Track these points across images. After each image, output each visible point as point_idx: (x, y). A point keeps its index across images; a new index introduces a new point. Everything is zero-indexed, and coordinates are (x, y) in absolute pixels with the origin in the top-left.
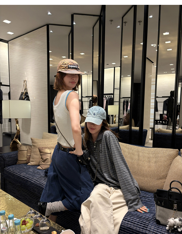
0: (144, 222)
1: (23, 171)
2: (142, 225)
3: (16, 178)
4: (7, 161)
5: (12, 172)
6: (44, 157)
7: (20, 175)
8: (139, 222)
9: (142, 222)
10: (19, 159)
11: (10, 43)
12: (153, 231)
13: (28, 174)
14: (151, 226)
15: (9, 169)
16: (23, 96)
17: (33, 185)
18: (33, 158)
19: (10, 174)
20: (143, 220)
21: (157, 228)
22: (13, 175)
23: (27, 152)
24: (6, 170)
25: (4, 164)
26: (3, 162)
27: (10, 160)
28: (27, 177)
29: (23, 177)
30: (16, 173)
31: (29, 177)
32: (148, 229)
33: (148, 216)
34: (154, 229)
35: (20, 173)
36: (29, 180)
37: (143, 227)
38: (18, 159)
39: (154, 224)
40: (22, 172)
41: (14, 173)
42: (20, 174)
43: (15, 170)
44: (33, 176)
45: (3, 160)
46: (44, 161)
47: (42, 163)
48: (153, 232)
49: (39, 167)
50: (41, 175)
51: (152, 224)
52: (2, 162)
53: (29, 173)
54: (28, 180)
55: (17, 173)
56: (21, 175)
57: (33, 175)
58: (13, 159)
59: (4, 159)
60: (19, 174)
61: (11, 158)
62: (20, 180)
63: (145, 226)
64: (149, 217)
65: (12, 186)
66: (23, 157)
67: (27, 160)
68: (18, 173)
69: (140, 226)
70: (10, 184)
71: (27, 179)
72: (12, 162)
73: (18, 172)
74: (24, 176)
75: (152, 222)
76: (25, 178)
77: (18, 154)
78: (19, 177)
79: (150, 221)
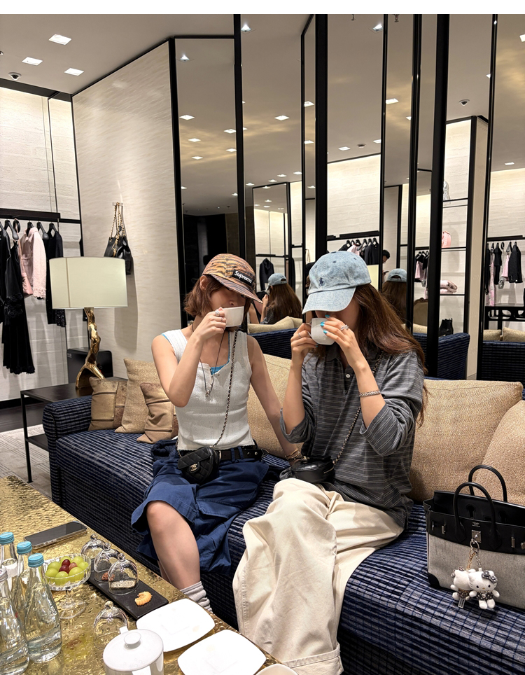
0: (395, 581)
1: (100, 446)
2: (388, 587)
3: (84, 466)
4: (63, 422)
5: (73, 451)
6: (155, 411)
7: (93, 458)
8: (383, 580)
9: (391, 580)
10: (95, 416)
11: (76, 101)
12: (415, 604)
13: (112, 455)
14: (412, 590)
15: (67, 441)
16: (114, 247)
17: (122, 485)
18: (129, 414)
19: (68, 454)
20: (394, 576)
21: (429, 597)
22: (77, 458)
23: (116, 398)
24: (60, 446)
25: (56, 431)
26: (53, 425)
27: (70, 419)
28: (108, 463)
29: (98, 463)
30: (83, 453)
31: (114, 463)
32: (402, 599)
33: (412, 566)
34: (421, 600)
35: (93, 453)
36: (114, 472)
37: (390, 594)
38: (92, 416)
39: (422, 587)
40: (96, 451)
41: (79, 454)
42: (93, 456)
43: (82, 445)
44: (123, 461)
45: (52, 420)
46: (156, 420)
47: (149, 425)
48: (415, 606)
49: (143, 438)
50: (145, 458)
51: (415, 586)
52: (50, 425)
53: (115, 454)
54: (111, 470)
55: (86, 452)
56: (95, 457)
57: (123, 457)
58: (78, 417)
59: (54, 417)
60: (90, 454)
61: (74, 415)
62: (92, 470)
63: (396, 590)
64: (411, 569)
65: (77, 486)
66: (105, 412)
67: (115, 419)
68: (88, 453)
69: (382, 591)
70: (72, 483)
71: (109, 469)
72: (76, 425)
73: (87, 450)
74: (100, 459)
75: (418, 580)
76: (103, 466)
77: (92, 404)
78: (89, 464)
79: (413, 578)
